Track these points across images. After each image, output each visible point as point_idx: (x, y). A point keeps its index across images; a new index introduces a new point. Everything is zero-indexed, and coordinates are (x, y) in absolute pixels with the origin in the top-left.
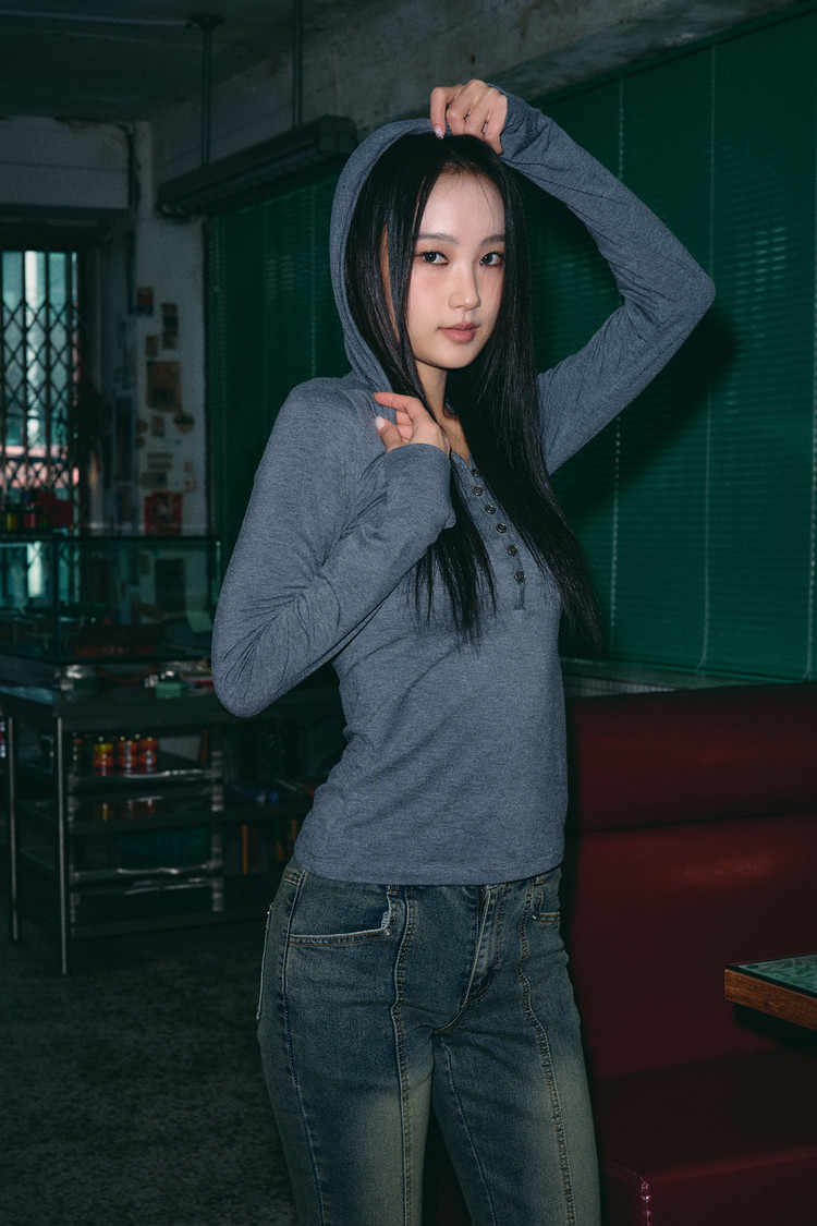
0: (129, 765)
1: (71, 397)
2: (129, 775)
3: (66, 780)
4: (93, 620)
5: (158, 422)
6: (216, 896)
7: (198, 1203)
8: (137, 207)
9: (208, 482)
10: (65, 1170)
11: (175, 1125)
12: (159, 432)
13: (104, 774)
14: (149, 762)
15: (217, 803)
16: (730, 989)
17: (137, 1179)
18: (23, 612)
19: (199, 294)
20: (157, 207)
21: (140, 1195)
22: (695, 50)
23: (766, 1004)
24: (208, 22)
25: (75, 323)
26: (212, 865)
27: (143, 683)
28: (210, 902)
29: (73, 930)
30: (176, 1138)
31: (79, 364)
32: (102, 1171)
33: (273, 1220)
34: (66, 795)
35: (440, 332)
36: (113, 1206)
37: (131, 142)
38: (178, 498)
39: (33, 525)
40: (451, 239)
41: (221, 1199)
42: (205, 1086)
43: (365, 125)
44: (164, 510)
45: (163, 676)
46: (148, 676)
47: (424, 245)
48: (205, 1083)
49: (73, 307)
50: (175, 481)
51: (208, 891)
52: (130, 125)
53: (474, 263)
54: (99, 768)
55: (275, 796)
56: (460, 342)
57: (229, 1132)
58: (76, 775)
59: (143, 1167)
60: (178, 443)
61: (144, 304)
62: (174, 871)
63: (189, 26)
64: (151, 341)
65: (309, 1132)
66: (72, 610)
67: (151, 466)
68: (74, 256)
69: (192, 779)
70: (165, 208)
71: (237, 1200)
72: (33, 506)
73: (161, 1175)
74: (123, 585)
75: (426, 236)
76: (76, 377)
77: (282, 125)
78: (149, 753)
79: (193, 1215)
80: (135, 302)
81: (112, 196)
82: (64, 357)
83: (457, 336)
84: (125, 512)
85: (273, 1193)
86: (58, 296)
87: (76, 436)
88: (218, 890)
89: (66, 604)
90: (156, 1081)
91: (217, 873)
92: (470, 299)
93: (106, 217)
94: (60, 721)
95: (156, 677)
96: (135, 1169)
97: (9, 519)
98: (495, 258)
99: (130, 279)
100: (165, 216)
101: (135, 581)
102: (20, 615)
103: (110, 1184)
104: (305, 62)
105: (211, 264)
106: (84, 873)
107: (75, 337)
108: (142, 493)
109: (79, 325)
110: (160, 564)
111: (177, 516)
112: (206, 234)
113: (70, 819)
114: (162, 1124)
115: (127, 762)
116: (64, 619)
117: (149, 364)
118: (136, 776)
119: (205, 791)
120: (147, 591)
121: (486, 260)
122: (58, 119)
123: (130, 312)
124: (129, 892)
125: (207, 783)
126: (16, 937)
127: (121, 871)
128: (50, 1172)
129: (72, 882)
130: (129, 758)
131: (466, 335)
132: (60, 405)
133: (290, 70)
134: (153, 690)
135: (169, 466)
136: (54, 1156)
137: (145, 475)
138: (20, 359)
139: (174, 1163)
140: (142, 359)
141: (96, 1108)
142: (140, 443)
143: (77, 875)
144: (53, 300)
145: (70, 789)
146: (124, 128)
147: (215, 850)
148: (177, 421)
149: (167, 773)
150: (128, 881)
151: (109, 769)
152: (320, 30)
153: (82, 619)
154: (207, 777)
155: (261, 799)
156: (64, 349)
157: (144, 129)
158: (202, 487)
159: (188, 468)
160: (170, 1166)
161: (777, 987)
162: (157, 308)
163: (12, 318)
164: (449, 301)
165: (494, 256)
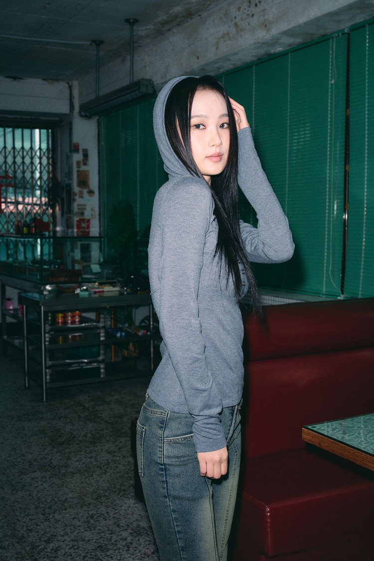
0: (70, 322)
1: (49, 183)
2: (70, 326)
3: (45, 327)
4: (57, 267)
5: (81, 192)
6: (102, 371)
7: (92, 499)
8: (73, 113)
9: (100, 215)
10: (42, 485)
11: (84, 465)
12: (82, 197)
13: (60, 325)
14: (77, 320)
15: (103, 337)
16: (304, 436)
17: (69, 488)
18: (31, 264)
19: (96, 146)
20: (80, 112)
21: (70, 496)
22: (283, 54)
23: (319, 444)
24: (98, 43)
25: (50, 156)
26: (101, 358)
27: (75, 292)
28: (99, 373)
29: (48, 385)
30: (85, 470)
31: (52, 171)
32: (56, 485)
33: (121, 506)
34: (45, 333)
35: (207, 159)
36: (59, 501)
37: (70, 88)
38: (89, 221)
39: (34, 232)
40: (206, 117)
41: (101, 497)
42: (96, 448)
43: (157, 82)
44: (83, 225)
45: (82, 289)
46: (76, 289)
47: (194, 121)
48: (96, 447)
49: (50, 150)
50: (87, 215)
51: (99, 368)
52: (70, 82)
53: (217, 126)
54: (58, 323)
55: (123, 334)
56: (215, 162)
57: (105, 468)
58: (50, 325)
59: (71, 483)
60: (89, 200)
61: (75, 149)
62: (86, 361)
63: (91, 44)
64: (78, 163)
66: (50, 263)
67: (79, 209)
68: (50, 131)
69: (93, 326)
70: (82, 113)
71: (107, 498)
72: (33, 225)
73: (78, 486)
74: (68, 253)
75: (194, 117)
76: (51, 175)
77: (126, 82)
78: (77, 317)
79: (90, 504)
80: (72, 148)
81: (64, 109)
82: (46, 168)
83: (215, 159)
84: (69, 225)
85: (121, 494)
86: (44, 146)
87: (51, 197)
88: (103, 368)
89: (47, 260)
90: (78, 446)
91: (103, 361)
92: (217, 142)
93: (61, 116)
94: (42, 307)
95: (80, 289)
96: (68, 484)
97: (25, 229)
98: (226, 126)
99: (71, 140)
100: (82, 116)
101: (73, 251)
102: (29, 265)
103: (58, 491)
104: (134, 59)
105: (100, 134)
106: (52, 362)
107: (50, 161)
108: (76, 219)
109: (52, 156)
110: (82, 245)
111: (88, 227)
112: (99, 123)
113: (47, 343)
114: (79, 464)
115: (69, 320)
116: (45, 267)
117: (78, 171)
118: (73, 326)
119: (98, 331)
120: (78, 255)
121: (222, 126)
122: (44, 80)
123: (71, 152)
124: (70, 369)
125: (98, 328)
126: (27, 386)
127: (67, 361)
128: (36, 485)
129: (47, 365)
130: (70, 318)
131: (218, 158)
132: (45, 186)
133: (129, 61)
134: (78, 294)
135: (85, 209)
136: (37, 478)
137: (76, 212)
138: (30, 170)
139: (84, 481)
140: (75, 169)
141: (54, 457)
142: (74, 200)
143: (50, 363)
144: (42, 147)
145: (46, 331)
146: (68, 83)
147: (102, 352)
148: (88, 192)
149: (84, 325)
150: (70, 365)
151: (62, 323)
152: (140, 46)
153: (53, 266)
154: (98, 326)
155: (118, 335)
156: (46, 165)
157: (75, 83)
158: (97, 217)
159: (92, 210)
160: (82, 483)
161: (324, 437)
162: (81, 151)
163: (27, 154)
164: (209, 145)
165: (225, 125)
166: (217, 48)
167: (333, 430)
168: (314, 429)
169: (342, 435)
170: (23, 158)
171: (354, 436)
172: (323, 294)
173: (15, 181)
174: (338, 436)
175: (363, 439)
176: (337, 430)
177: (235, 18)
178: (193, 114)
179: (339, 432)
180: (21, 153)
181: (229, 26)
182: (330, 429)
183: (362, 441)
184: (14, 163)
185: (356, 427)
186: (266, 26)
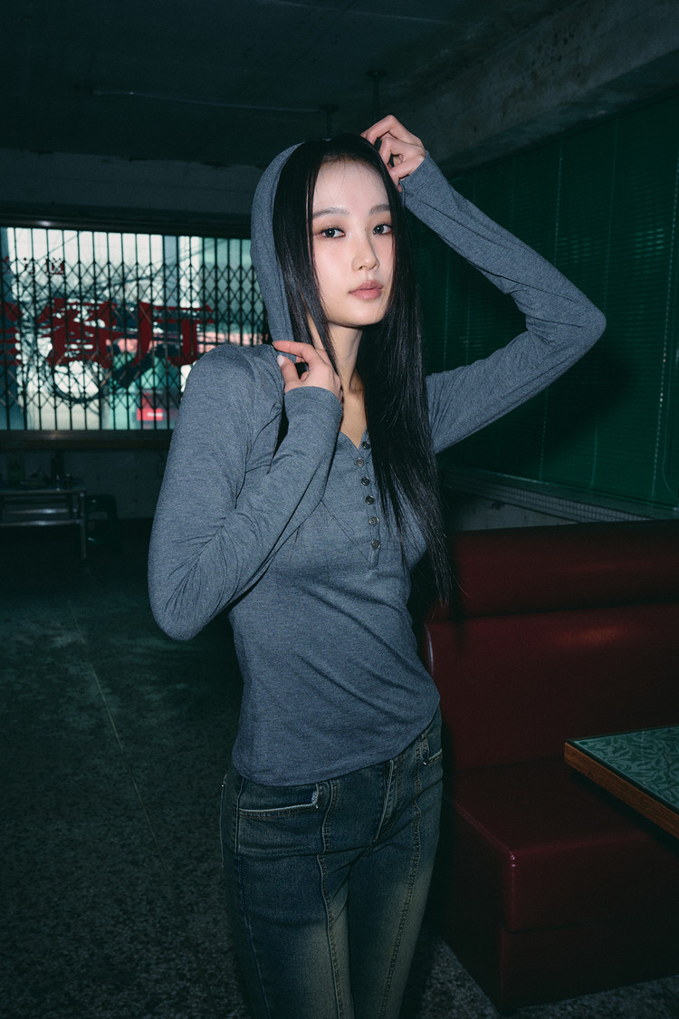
16: (568, 756)
24: (330, 110)
35: (350, 295)
40: (343, 212)
47: (319, 223)
53: (367, 230)
56: (368, 300)
65: (259, 965)
75: (320, 213)
83: (366, 295)
92: (369, 260)
98: (386, 229)
121: (378, 230)
131: (373, 293)
163: (234, 275)
164: (352, 266)
165: (384, 227)
166: (504, 113)
167: (614, 752)
168: (584, 747)
169: (629, 763)
170: (229, 282)
171: (649, 766)
172: (651, 502)
173: (217, 315)
174: (621, 763)
175: (662, 773)
176: (623, 751)
177: (533, 64)
178: (316, 207)
179: (624, 757)
180: (226, 274)
181: (524, 78)
182: (610, 749)
183: (660, 778)
184: (216, 288)
185: (655, 748)
186: (579, 75)
